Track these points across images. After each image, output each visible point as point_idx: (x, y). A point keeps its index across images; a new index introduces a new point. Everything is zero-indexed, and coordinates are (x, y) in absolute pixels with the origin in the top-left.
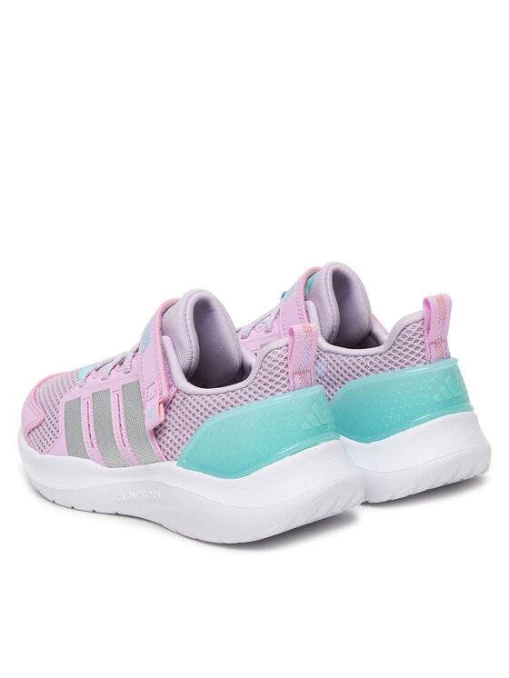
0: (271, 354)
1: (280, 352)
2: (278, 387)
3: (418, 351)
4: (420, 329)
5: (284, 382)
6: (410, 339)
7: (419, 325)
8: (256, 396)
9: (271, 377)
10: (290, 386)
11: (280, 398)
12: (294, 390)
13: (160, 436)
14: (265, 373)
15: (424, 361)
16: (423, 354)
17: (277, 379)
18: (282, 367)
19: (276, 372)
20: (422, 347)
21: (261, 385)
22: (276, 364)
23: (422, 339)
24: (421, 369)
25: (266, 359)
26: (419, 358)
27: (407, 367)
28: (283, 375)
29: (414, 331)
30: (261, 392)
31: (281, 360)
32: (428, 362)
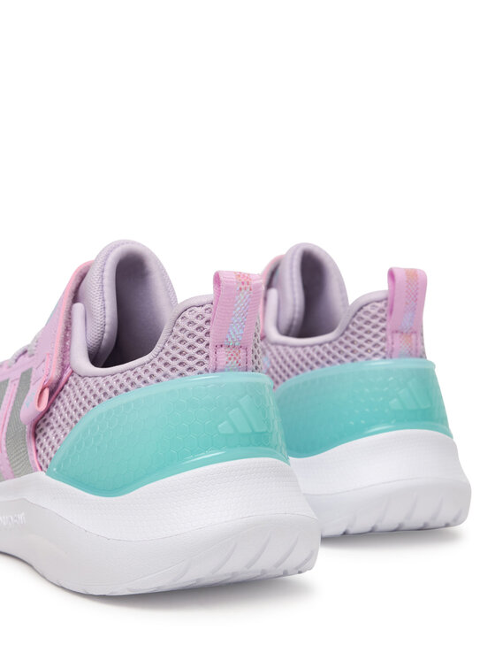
0: (186, 313)
1: (200, 310)
2: (191, 363)
3: (376, 340)
4: (381, 311)
5: (200, 357)
6: (368, 322)
7: (381, 305)
8: (159, 375)
9: (183, 347)
10: (210, 364)
11: (194, 379)
12: (215, 370)
13: (40, 436)
14: (175, 342)
15: (383, 354)
16: (383, 344)
17: (191, 352)
18: (200, 334)
19: (191, 341)
20: (383, 335)
21: (168, 359)
22: (191, 329)
23: (382, 325)
24: (378, 363)
25: (180, 320)
26: (376, 350)
27: (360, 360)
28: (201, 346)
29: (374, 312)
30: (167, 370)
31: (200, 322)
32: (389, 355)
